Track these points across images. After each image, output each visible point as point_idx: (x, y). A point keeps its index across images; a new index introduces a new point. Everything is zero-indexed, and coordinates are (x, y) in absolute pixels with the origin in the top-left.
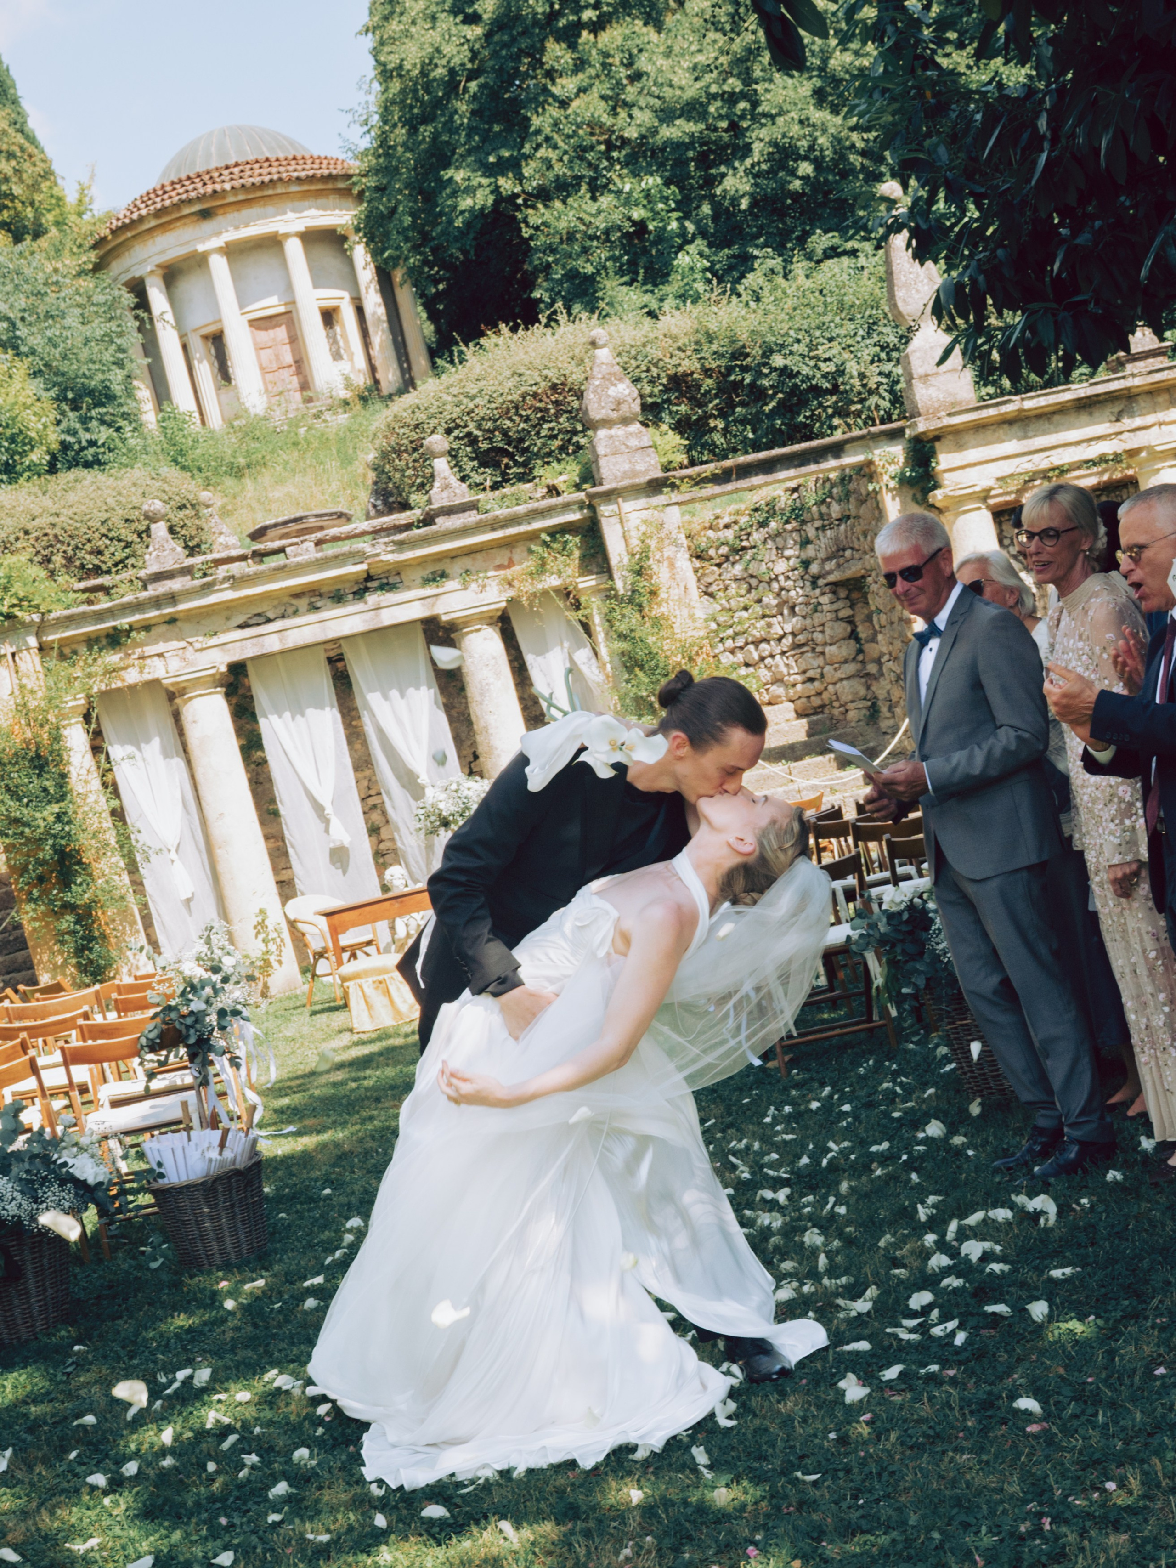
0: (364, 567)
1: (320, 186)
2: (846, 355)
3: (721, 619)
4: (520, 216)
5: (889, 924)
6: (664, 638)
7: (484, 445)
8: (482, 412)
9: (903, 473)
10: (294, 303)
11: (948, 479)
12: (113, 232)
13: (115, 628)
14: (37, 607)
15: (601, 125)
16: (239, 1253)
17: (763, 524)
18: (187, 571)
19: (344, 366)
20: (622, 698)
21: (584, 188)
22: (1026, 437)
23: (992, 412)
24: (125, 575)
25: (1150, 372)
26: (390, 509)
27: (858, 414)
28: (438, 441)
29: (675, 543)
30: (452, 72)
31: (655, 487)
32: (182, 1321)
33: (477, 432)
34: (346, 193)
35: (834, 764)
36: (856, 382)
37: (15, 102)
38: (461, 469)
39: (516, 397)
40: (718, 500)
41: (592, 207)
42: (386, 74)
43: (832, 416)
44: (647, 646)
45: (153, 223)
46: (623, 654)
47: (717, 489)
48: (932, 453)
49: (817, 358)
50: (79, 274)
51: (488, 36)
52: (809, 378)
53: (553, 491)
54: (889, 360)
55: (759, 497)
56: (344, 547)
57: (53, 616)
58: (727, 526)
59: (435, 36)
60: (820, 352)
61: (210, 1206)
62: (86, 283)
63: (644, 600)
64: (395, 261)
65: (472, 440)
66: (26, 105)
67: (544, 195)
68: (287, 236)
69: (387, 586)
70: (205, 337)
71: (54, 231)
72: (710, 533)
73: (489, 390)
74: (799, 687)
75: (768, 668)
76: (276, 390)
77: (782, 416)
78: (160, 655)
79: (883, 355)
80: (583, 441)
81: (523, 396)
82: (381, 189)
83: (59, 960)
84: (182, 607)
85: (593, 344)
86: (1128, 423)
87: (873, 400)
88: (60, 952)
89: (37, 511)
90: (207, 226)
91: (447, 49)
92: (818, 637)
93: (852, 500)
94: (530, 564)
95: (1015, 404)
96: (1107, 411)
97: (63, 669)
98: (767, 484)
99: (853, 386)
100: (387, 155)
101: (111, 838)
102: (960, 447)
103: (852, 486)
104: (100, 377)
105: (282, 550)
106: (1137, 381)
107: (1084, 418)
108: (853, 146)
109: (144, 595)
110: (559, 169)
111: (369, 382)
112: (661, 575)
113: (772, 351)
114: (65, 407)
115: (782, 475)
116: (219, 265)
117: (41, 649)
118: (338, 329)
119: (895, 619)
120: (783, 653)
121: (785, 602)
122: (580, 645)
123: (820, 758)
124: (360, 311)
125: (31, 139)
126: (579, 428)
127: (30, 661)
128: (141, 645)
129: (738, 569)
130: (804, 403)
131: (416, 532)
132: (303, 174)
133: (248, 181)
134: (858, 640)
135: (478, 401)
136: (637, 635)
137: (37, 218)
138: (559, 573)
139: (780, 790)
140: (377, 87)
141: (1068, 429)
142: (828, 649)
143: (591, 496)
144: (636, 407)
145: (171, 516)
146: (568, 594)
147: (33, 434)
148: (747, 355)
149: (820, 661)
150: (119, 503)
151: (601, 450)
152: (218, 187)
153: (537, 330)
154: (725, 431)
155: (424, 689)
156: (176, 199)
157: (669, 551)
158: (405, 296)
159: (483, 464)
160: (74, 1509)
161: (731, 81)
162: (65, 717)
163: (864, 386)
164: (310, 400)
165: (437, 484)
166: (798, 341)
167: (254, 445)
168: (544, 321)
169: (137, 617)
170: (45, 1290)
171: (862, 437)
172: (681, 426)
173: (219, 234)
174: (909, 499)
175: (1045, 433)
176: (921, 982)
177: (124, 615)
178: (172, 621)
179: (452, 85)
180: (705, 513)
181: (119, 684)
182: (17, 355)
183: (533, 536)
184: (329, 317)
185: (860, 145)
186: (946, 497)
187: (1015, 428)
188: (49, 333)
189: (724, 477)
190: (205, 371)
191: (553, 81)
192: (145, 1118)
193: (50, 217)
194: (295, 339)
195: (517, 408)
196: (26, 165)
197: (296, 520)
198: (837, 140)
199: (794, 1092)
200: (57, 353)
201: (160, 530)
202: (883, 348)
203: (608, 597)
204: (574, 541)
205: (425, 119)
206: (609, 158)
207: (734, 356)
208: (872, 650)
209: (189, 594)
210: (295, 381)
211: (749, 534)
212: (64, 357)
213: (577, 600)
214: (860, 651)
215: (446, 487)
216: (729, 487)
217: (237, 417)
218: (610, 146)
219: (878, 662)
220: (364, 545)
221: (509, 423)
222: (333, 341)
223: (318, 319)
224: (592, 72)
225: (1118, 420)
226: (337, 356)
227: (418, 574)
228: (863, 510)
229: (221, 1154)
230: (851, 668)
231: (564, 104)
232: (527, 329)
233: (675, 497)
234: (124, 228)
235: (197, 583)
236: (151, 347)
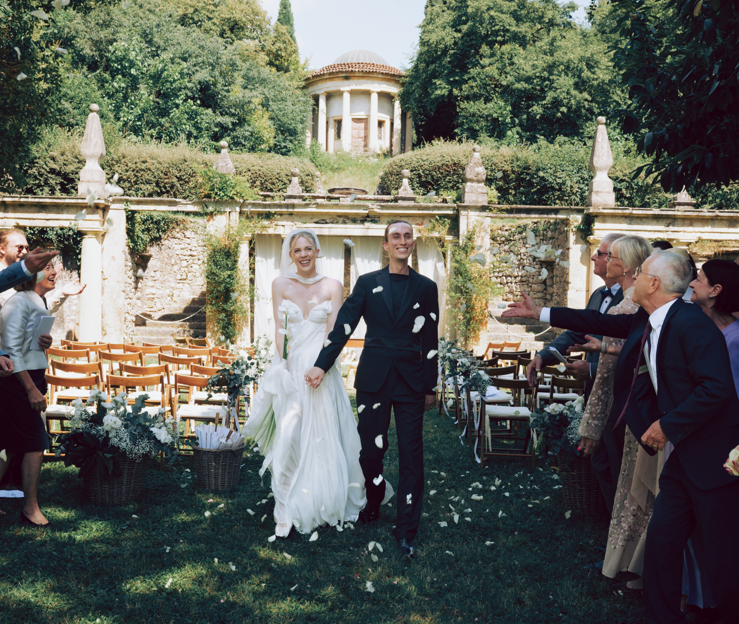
0: (367, 212)
1: (389, 77)
2: (567, 178)
3: (495, 264)
4: (457, 103)
5: (549, 419)
6: (472, 266)
7: (424, 179)
8: (426, 167)
9: (579, 226)
10: (369, 116)
11: (596, 233)
12: (313, 76)
13: (269, 212)
14: (243, 197)
15: (495, 78)
16: (223, 486)
17: (520, 233)
18: (301, 197)
19: (381, 142)
20: (451, 284)
21: (483, 99)
22: (630, 224)
23: (620, 211)
24: (278, 194)
25: (685, 211)
26: (383, 194)
27: (567, 201)
28: (406, 172)
29: (486, 231)
30: (446, 47)
31: (483, 208)
32: (183, 517)
33: (422, 174)
34: (397, 82)
35: (525, 329)
36: (569, 189)
37: (292, 25)
38: (413, 186)
39: (440, 164)
40: (505, 220)
41: (484, 106)
42: (423, 43)
43: (556, 199)
44: (465, 267)
45: (328, 77)
46: (455, 268)
47: (507, 215)
48: (593, 222)
49: (556, 176)
50: (297, 88)
51: (463, 37)
52: (551, 183)
53: (445, 201)
54: (583, 184)
55: (522, 222)
56: (362, 203)
57: (248, 202)
58: (506, 230)
59: (443, 33)
60: (558, 174)
61: (215, 463)
62: (299, 92)
63: (469, 250)
64: (409, 109)
65: (419, 176)
66: (295, 27)
67: (467, 98)
68: (373, 92)
69: (374, 221)
70: (335, 121)
71: (292, 72)
72: (500, 231)
73: (430, 160)
74: (519, 297)
75: (509, 287)
76: (355, 145)
77: (537, 195)
78: (283, 226)
79: (581, 181)
80: (460, 186)
81: (443, 165)
82: (411, 83)
83: (216, 329)
84: (296, 210)
85: (474, 150)
86: (671, 228)
87: (573, 197)
88: (217, 326)
89: (255, 164)
90: (346, 82)
91: (447, 39)
92: (531, 280)
93: (557, 232)
94: (430, 226)
95: (630, 211)
96: (665, 222)
97: (247, 223)
98: (526, 218)
99: (567, 190)
100: (416, 71)
101: (247, 288)
102: (604, 222)
103: (558, 227)
104: (294, 125)
105: (338, 198)
106: (679, 213)
107: (655, 222)
108: (584, 106)
109: (283, 202)
110: (476, 90)
111: (389, 150)
112: (477, 242)
113: (539, 170)
114: (279, 132)
115: (533, 216)
116: (347, 96)
117: (240, 213)
118: (383, 128)
119: (562, 281)
120: (516, 283)
121: (521, 264)
122: (439, 261)
123: (520, 326)
124: (392, 124)
125: (294, 40)
126: (460, 181)
127: (235, 216)
128: (277, 220)
129: (506, 247)
130: (547, 192)
131: (390, 203)
132: (384, 72)
133: (364, 70)
134: (545, 285)
135: (425, 162)
136: (463, 262)
137: (288, 66)
138: (439, 232)
139: (502, 334)
140: (418, 48)
141: (648, 225)
142: (533, 285)
143: (458, 206)
144: (484, 177)
145: (303, 177)
146: (441, 241)
147: (265, 139)
148: (530, 169)
149: (529, 289)
150: (286, 168)
151: (467, 190)
152: (353, 69)
153: (455, 142)
154: (515, 195)
155: (378, 262)
156: (338, 70)
157: (483, 234)
158: (410, 123)
159: (421, 186)
160: (82, 619)
161: (545, 73)
162: (242, 240)
163: (571, 191)
164: (366, 151)
165: (402, 188)
166: (551, 168)
167: (342, 162)
168: (457, 139)
169: (279, 210)
170: (130, 484)
171: (567, 209)
172: (499, 189)
173: (350, 86)
174: (579, 237)
175: (638, 224)
176: (558, 450)
177: (274, 208)
178: (291, 214)
179: (445, 51)
180: (499, 223)
181: (265, 233)
182: (267, 110)
183: (433, 216)
184: (381, 124)
185: (587, 106)
186: (594, 239)
187: (627, 220)
188: (280, 106)
189: (510, 211)
190: (332, 132)
191: (481, 59)
192: (203, 413)
193: (293, 67)
194: (366, 128)
195: (439, 168)
196: (289, 47)
197: (347, 189)
198: (579, 102)
199: (485, 478)
200: (281, 113)
201: (295, 180)
202: (582, 179)
203: (455, 245)
204: (448, 221)
205: (433, 62)
206: (495, 90)
207: (525, 168)
208: (550, 290)
209: (299, 206)
210: (363, 143)
211: (514, 235)
212: (283, 116)
213: (443, 244)
214: (545, 289)
215: (405, 190)
216: (512, 215)
217: (339, 151)
218: (496, 86)
219: (552, 295)
220: (369, 204)
221: (435, 173)
222: (380, 133)
223: (377, 124)
224: (496, 58)
225: (668, 226)
226: (380, 138)
227: (387, 219)
228: (560, 236)
229: (226, 441)
230: (540, 295)
231: (483, 67)
232: (450, 141)
233: (490, 214)
234: (317, 76)
235: (304, 202)
236: (315, 119)
